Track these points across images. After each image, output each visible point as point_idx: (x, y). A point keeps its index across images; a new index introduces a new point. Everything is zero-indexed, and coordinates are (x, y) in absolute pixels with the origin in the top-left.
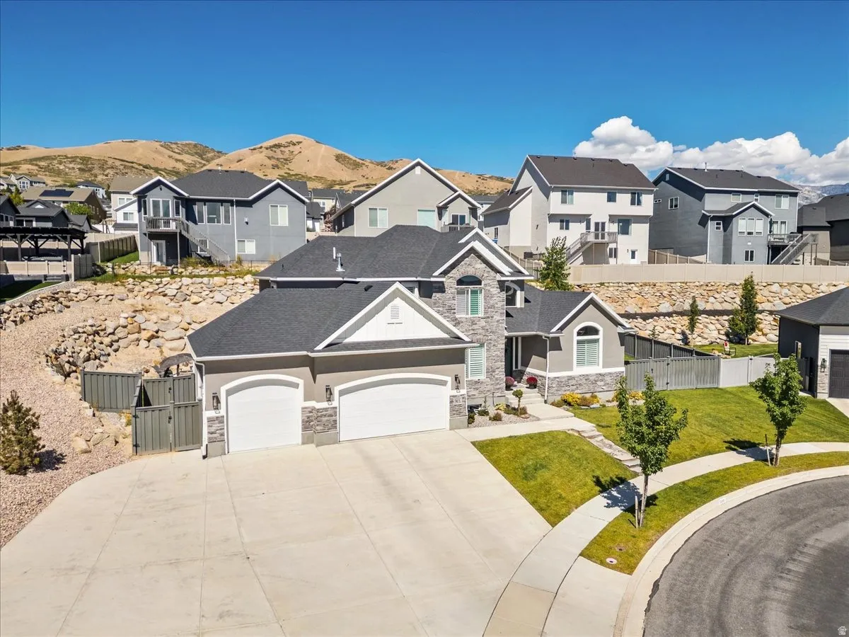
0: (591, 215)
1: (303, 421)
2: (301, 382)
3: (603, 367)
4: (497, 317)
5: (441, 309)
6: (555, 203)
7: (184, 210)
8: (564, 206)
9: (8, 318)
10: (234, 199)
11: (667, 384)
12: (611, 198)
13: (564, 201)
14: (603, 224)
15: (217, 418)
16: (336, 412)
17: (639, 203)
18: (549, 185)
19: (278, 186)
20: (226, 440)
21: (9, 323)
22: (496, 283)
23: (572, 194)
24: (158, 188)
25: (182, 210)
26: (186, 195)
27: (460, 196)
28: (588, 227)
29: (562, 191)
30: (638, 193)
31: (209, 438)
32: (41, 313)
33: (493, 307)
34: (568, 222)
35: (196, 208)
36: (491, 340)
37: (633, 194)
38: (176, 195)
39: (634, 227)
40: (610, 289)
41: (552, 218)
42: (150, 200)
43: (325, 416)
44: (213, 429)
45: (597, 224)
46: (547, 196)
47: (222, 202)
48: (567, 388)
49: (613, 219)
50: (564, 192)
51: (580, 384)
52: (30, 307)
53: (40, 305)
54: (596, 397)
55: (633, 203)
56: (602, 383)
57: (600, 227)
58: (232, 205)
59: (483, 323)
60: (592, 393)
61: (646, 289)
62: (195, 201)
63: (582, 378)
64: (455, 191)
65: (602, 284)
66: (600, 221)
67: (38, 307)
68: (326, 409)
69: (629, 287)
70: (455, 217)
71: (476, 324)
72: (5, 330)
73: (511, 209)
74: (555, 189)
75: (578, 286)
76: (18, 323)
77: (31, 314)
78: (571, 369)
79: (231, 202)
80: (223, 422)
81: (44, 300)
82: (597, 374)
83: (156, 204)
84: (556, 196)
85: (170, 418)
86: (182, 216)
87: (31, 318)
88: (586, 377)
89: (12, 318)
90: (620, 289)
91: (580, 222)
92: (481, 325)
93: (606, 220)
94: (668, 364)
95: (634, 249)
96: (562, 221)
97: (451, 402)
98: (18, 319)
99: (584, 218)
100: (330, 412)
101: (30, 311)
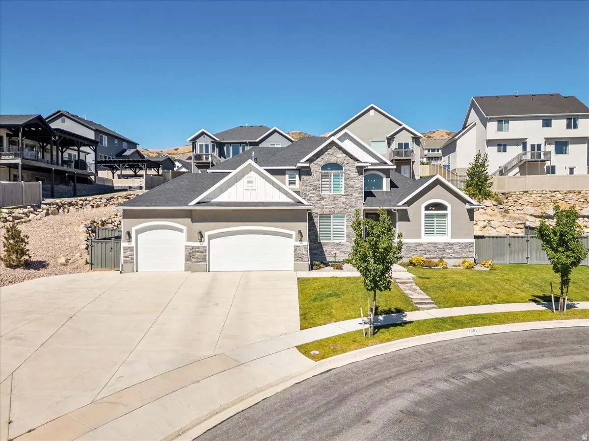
0: (527, 139)
1: (186, 256)
2: (184, 228)
3: (452, 237)
4: (356, 195)
5: (308, 188)
6: (492, 131)
7: (218, 149)
8: (500, 132)
9: (88, 204)
10: (248, 141)
11: (528, 258)
12: (547, 123)
13: (500, 129)
14: (539, 146)
15: (129, 247)
16: (206, 250)
17: (575, 126)
18: (486, 117)
19: (275, 131)
20: (135, 263)
21: (87, 206)
22: (355, 168)
23: (508, 123)
24: (203, 136)
25: (217, 150)
26: (218, 139)
27: (404, 128)
28: (525, 148)
29: (498, 121)
30: (574, 119)
31: (124, 260)
32: (115, 204)
33: (352, 187)
34: (505, 146)
35: (225, 148)
36: (350, 212)
37: (569, 119)
38: (213, 140)
39: (571, 148)
40: (532, 195)
41: (490, 143)
42: (198, 144)
43: (198, 252)
44: (126, 255)
45: (533, 147)
46: (485, 126)
47: (240, 143)
48: (415, 253)
49: (548, 141)
50: (500, 121)
51: (428, 251)
52: (107, 200)
53: (115, 200)
54: (442, 261)
55: (569, 126)
56: (451, 251)
57: (536, 148)
58: (247, 146)
59: (343, 199)
60: (441, 258)
61: (571, 196)
62: (224, 144)
63: (430, 245)
64: (400, 125)
65: (527, 192)
66: (536, 143)
67: (114, 201)
68: (198, 247)
69: (553, 194)
70: (400, 145)
71: (337, 200)
72: (83, 209)
73: (457, 139)
74: (491, 120)
75: (503, 194)
76: (95, 207)
77: (106, 204)
78: (420, 237)
79: (246, 143)
80: (133, 251)
81: (119, 198)
82: (445, 243)
83: (201, 146)
84: (493, 126)
85: (112, 249)
86: (216, 153)
87: (106, 206)
88: (435, 245)
89: (91, 203)
90: (543, 195)
91: (517, 145)
92: (342, 201)
93: (542, 142)
94: (528, 241)
95: (572, 166)
96: (499, 145)
97: (295, 250)
98: (95, 205)
99: (522, 142)
100: (201, 250)
101: (106, 202)
